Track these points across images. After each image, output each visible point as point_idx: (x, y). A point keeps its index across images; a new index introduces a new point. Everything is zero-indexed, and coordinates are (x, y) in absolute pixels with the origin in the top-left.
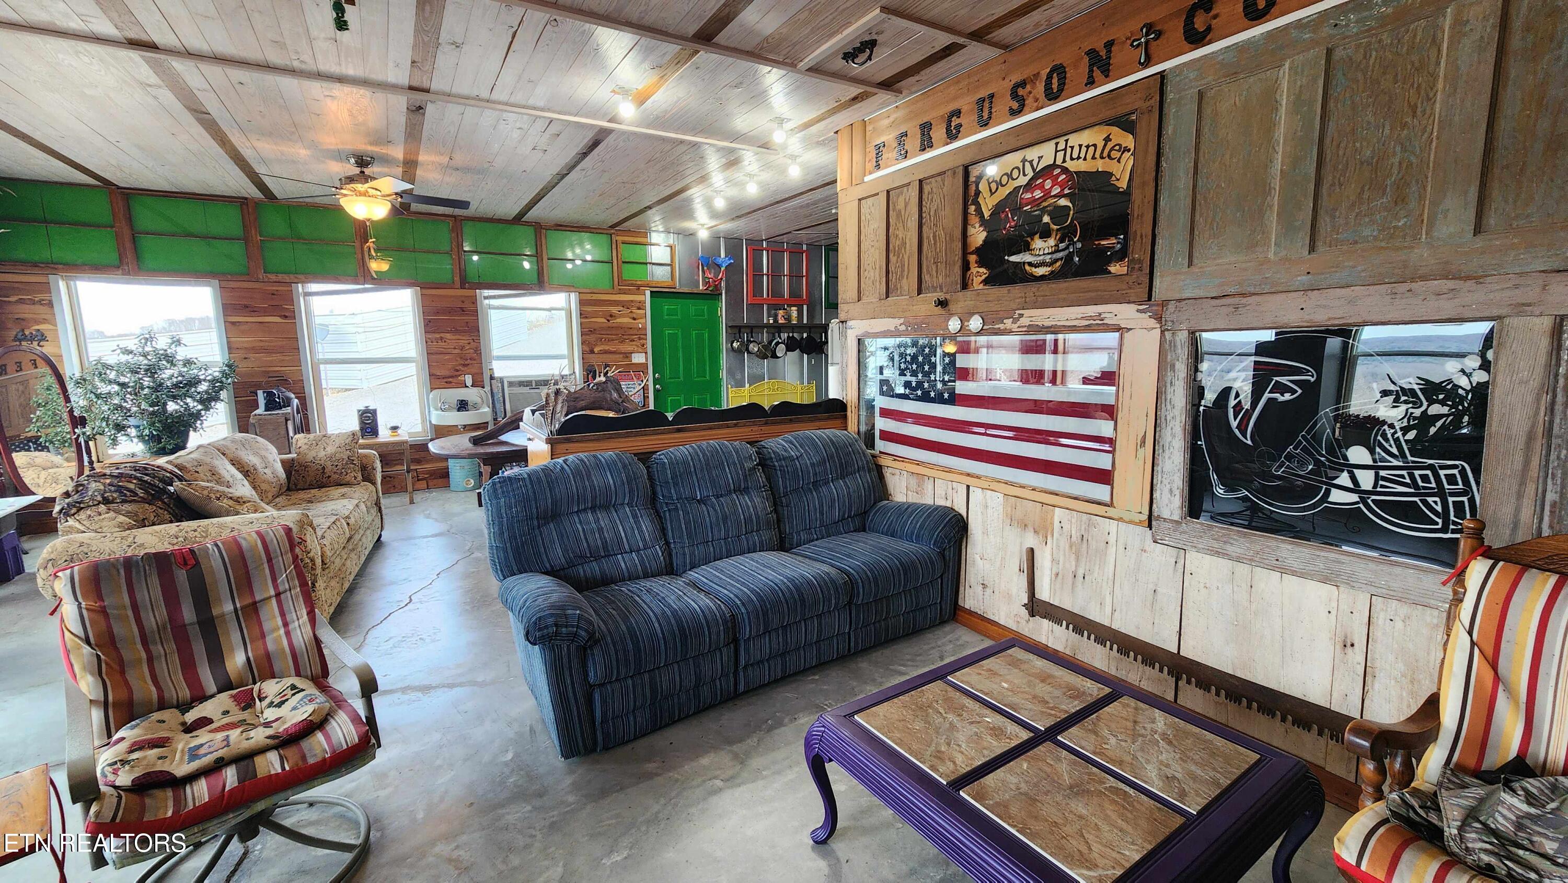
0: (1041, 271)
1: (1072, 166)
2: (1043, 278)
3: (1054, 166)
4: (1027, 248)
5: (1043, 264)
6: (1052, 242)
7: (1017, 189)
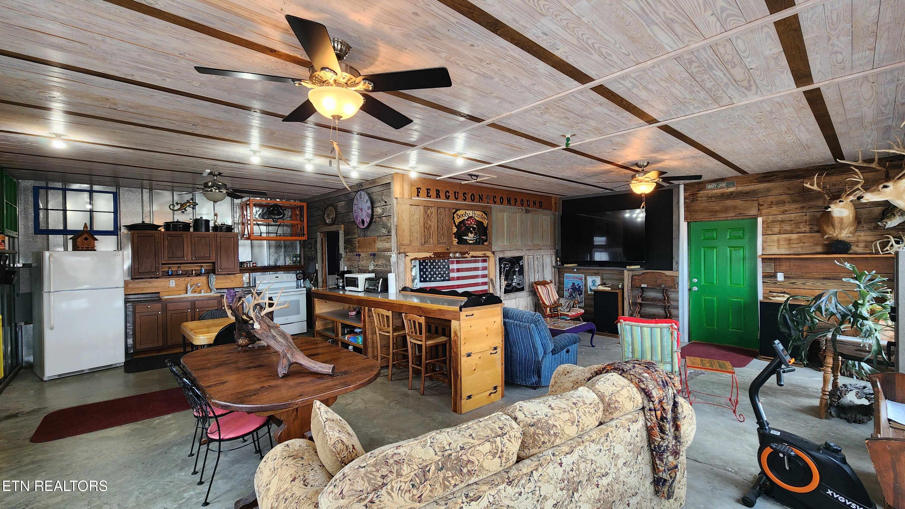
0: (471, 242)
1: (477, 218)
2: (471, 244)
3: (472, 217)
4: (467, 236)
5: (471, 240)
6: (473, 235)
7: (464, 220)
